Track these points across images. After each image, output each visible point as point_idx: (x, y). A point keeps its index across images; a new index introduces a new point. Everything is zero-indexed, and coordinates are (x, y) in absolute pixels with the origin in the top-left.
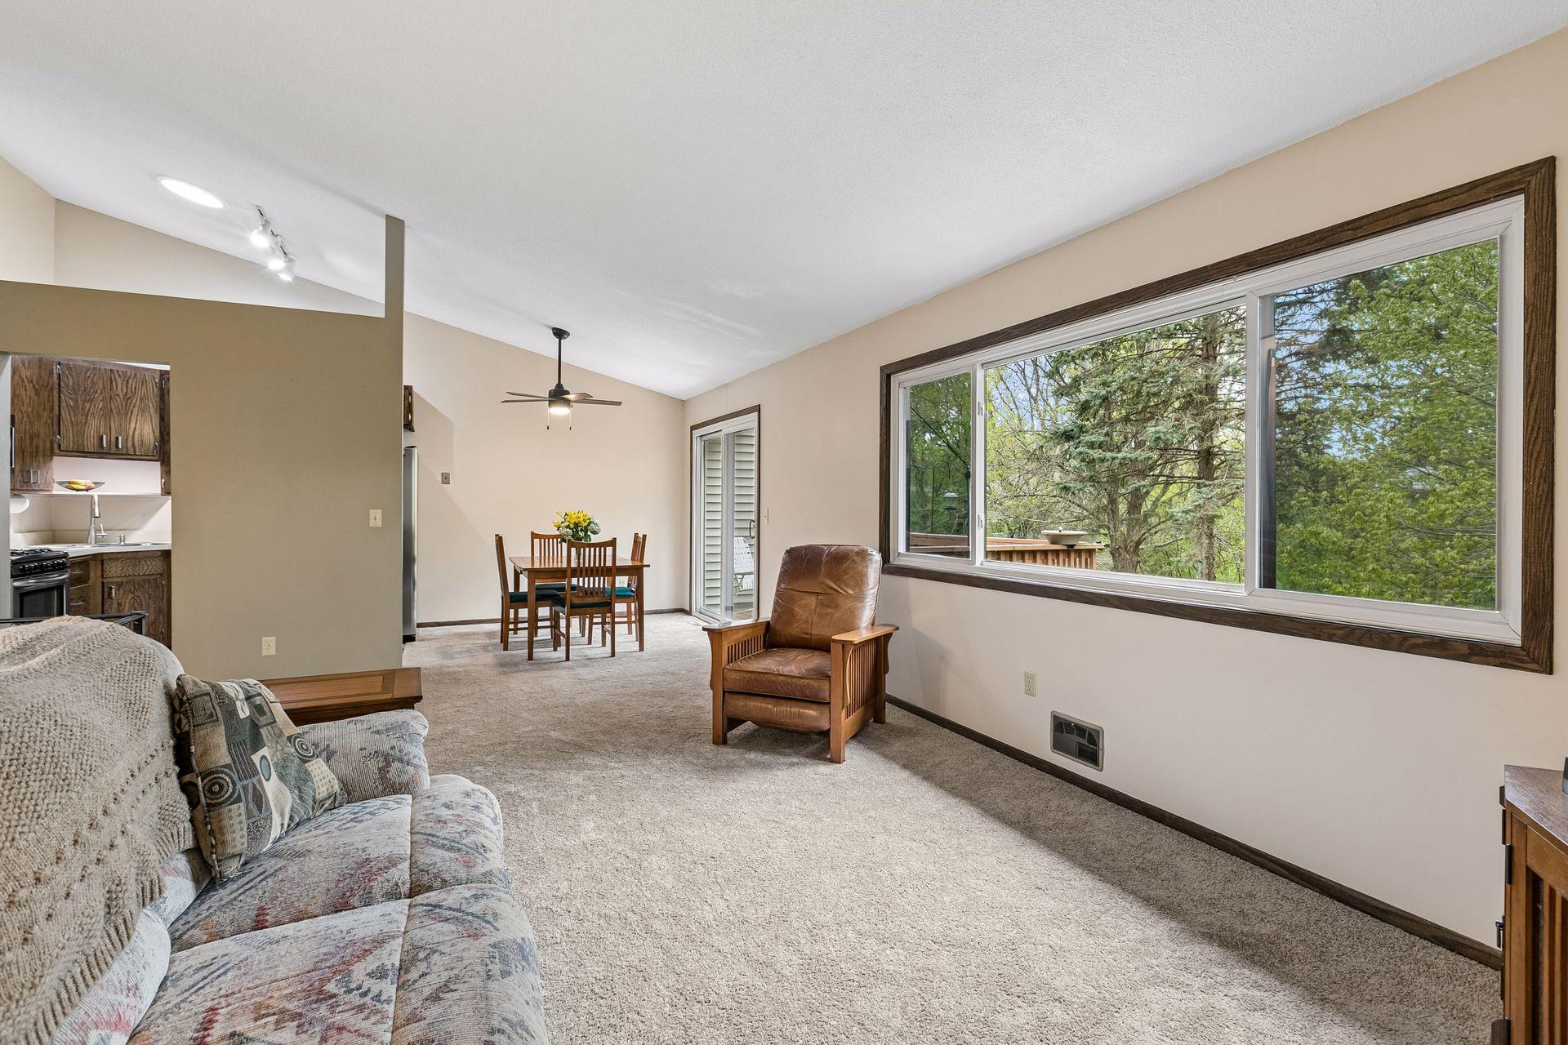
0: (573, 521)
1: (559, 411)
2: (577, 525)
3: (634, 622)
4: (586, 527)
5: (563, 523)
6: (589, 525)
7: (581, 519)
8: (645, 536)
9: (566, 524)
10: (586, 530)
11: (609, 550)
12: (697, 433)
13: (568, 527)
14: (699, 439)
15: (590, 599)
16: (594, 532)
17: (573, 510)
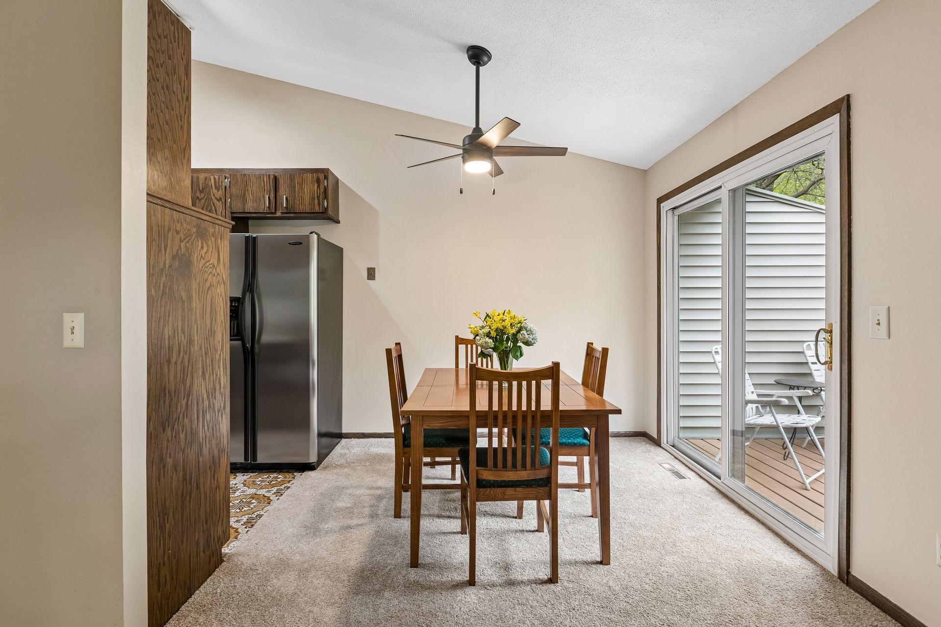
0: (494, 327)
1: (479, 167)
2: (501, 332)
3: (589, 486)
4: (515, 335)
5: (483, 327)
6: (519, 331)
7: (507, 323)
8: (605, 351)
9: (487, 330)
10: (515, 338)
11: (547, 384)
12: (666, 205)
13: (488, 335)
14: (670, 213)
15: (510, 473)
16: (527, 343)
17: (495, 310)
